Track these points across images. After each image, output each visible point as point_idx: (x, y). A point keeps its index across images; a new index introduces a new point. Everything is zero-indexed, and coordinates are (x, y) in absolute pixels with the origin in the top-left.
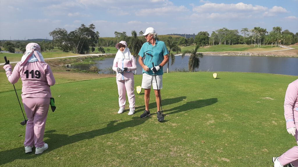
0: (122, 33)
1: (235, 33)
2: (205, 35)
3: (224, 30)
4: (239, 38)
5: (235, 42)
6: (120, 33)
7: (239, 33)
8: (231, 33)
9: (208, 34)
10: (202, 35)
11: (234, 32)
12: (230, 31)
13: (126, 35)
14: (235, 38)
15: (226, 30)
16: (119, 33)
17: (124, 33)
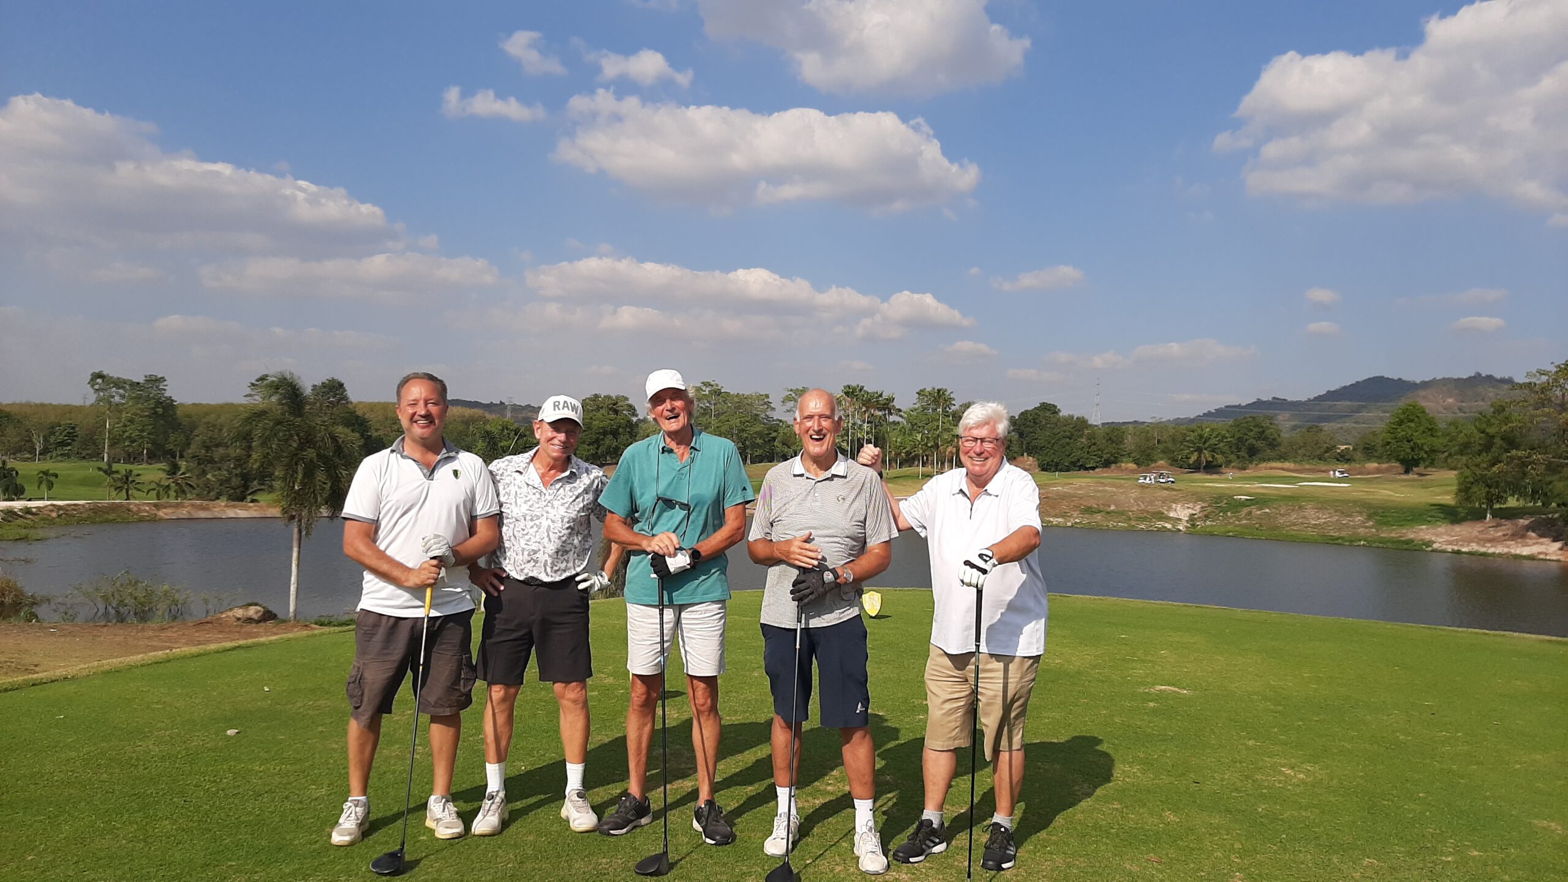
0: (141, 380)
1: (758, 409)
2: (616, 412)
3: (707, 391)
4: (774, 434)
5: (759, 452)
6: (125, 382)
7: (773, 409)
8: (739, 407)
9: (632, 409)
10: (602, 411)
11: (751, 405)
12: (736, 400)
13: (167, 394)
14: (760, 434)
15: (718, 393)
16: (119, 383)
17: (155, 381)
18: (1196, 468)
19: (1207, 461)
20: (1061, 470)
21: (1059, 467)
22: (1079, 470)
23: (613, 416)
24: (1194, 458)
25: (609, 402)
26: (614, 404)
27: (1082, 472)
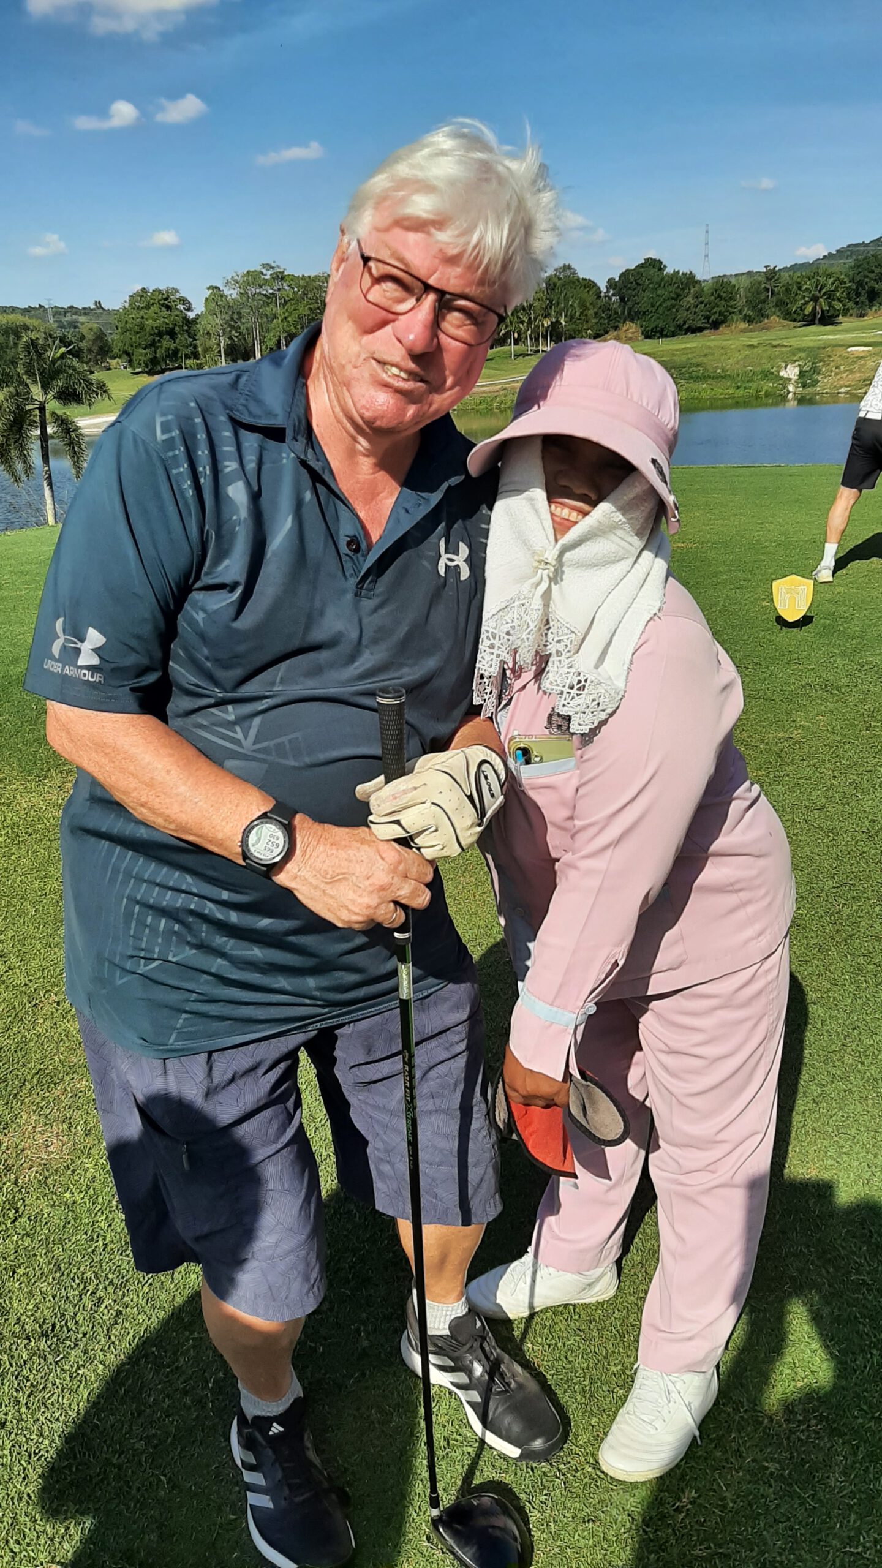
2: (168, 308)
3: (268, 274)
9: (186, 303)
10: (153, 308)
15: (280, 277)
18: (810, 321)
19: (822, 311)
20: (667, 336)
21: (665, 333)
22: (686, 334)
23: (165, 313)
24: (809, 309)
25: (160, 297)
26: (166, 299)
27: (690, 336)
